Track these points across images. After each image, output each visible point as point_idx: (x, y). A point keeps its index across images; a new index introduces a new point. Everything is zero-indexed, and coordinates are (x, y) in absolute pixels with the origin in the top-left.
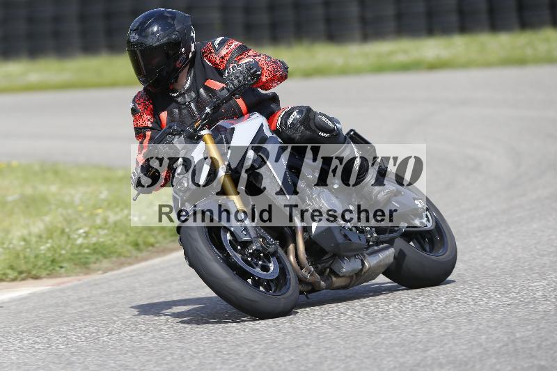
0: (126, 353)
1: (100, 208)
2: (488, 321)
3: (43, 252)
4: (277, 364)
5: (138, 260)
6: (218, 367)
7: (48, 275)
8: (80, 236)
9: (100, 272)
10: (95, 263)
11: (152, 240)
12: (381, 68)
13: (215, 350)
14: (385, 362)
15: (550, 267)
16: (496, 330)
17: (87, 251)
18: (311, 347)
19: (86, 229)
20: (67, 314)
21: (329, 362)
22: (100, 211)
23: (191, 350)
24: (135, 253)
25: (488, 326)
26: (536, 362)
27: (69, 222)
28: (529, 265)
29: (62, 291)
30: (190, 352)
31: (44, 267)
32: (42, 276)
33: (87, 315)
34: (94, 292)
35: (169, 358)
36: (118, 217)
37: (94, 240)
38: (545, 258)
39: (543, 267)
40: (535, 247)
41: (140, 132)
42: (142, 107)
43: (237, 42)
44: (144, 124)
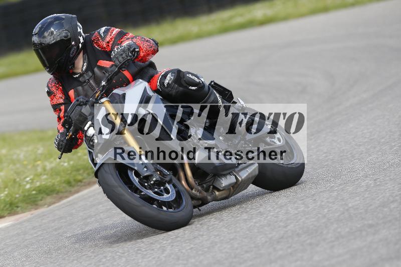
0: (72, 262)
1: (39, 160)
2: (327, 199)
3: (3, 198)
4: (182, 252)
5: (72, 193)
6: (140, 261)
7: (9, 213)
8: (27, 182)
9: (46, 206)
10: (41, 200)
11: (80, 177)
12: (225, 30)
13: (136, 249)
14: (259, 239)
15: (366, 153)
16: (334, 204)
17: (34, 192)
18: (204, 237)
19: (32, 177)
20: (26, 240)
21: (219, 245)
22: (39, 163)
23: (119, 252)
24: (68, 188)
25: (328, 202)
26: (366, 222)
27: (18, 173)
28: (351, 154)
29: (21, 223)
30: (118, 254)
31: (5, 208)
32: (5, 215)
33: (40, 238)
34: (44, 221)
35: (104, 260)
36: (53, 165)
37: (38, 184)
38: (361, 147)
39: (362, 154)
40: (353, 141)
41: (56, 108)
42: (54, 89)
43: (117, 29)
44: (58, 102)
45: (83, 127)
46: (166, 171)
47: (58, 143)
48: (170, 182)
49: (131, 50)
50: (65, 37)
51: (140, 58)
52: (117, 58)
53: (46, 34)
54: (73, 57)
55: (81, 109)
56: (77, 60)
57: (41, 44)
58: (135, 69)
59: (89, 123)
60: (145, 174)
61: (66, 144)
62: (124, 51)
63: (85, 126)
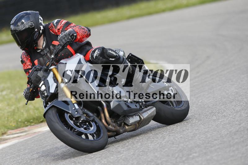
4: (175, 140)
6: (150, 145)
14: (223, 132)
18: (189, 130)
21: (198, 136)
41: (27, 71)
42: (25, 59)
43: (65, 21)
44: (27, 67)
45: (38, 84)
46: (91, 114)
47: (26, 95)
48: (93, 121)
49: (71, 35)
50: (31, 26)
51: (77, 40)
52: (61, 40)
53: (19, 24)
54: (37, 39)
55: (37, 74)
56: (39, 40)
57: (15, 31)
58: (76, 47)
59: (42, 82)
60: (76, 116)
61: (30, 95)
62: (66, 35)
63: (40, 84)
